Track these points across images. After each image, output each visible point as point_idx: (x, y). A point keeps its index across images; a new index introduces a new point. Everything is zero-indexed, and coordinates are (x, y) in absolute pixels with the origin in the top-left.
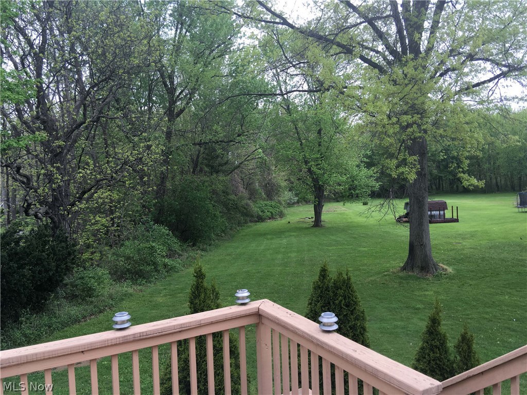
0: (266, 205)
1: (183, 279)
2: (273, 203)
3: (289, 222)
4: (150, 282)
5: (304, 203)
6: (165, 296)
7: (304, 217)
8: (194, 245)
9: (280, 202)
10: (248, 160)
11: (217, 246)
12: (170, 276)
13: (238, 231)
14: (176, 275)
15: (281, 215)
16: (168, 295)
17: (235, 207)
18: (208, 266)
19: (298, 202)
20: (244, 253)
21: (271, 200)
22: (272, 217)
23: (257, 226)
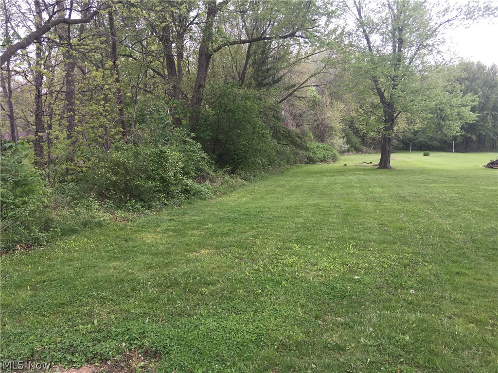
0: (318, 147)
1: (209, 209)
2: (325, 145)
3: (345, 165)
4: (150, 207)
5: (354, 152)
6: (166, 231)
7: (361, 162)
8: (232, 172)
9: (332, 145)
10: (301, 88)
11: (262, 178)
12: (190, 203)
13: (287, 168)
14: (199, 204)
15: (334, 159)
16: (172, 231)
17: (287, 135)
18: (251, 197)
19: (348, 151)
20: (302, 186)
21: (323, 141)
22: (324, 160)
23: (309, 167)
